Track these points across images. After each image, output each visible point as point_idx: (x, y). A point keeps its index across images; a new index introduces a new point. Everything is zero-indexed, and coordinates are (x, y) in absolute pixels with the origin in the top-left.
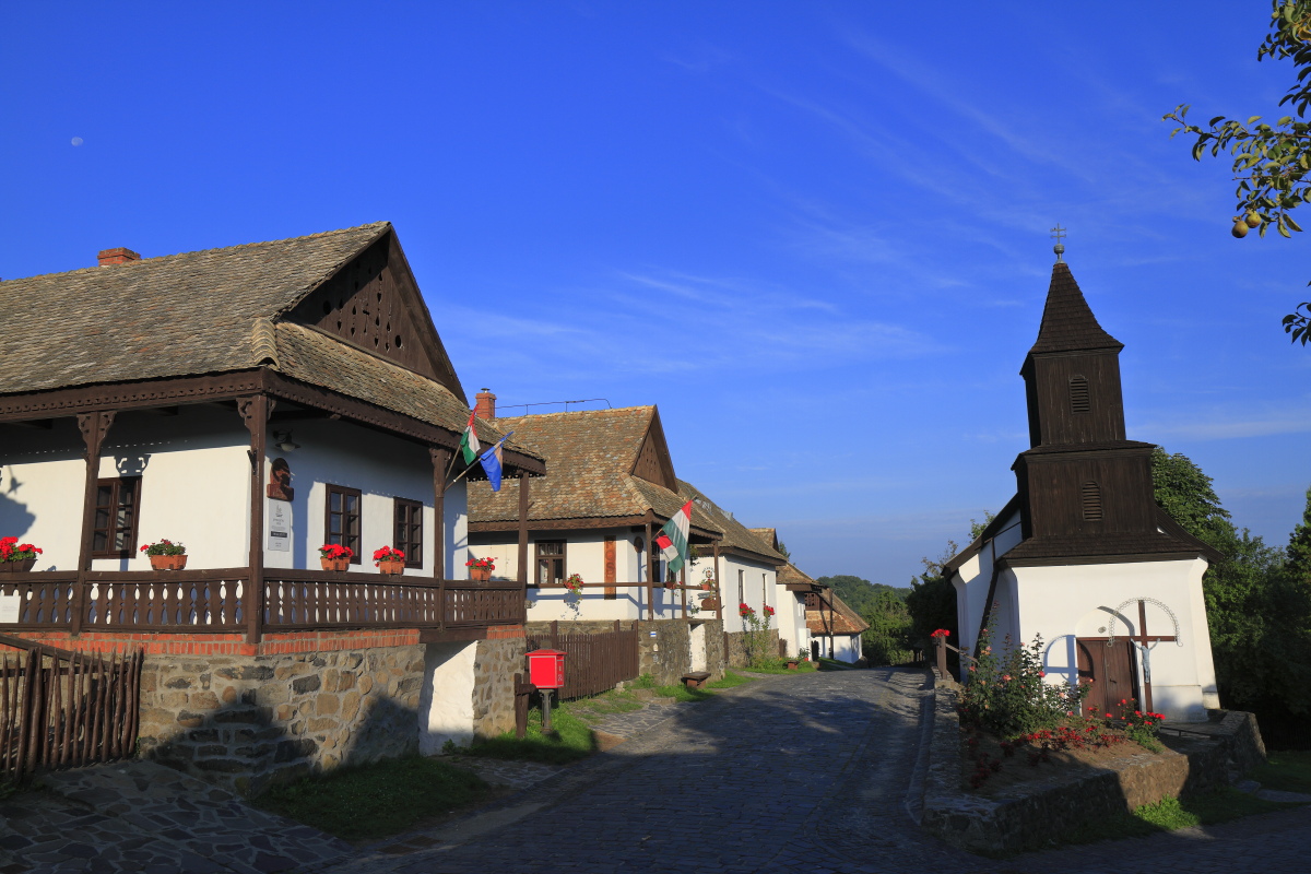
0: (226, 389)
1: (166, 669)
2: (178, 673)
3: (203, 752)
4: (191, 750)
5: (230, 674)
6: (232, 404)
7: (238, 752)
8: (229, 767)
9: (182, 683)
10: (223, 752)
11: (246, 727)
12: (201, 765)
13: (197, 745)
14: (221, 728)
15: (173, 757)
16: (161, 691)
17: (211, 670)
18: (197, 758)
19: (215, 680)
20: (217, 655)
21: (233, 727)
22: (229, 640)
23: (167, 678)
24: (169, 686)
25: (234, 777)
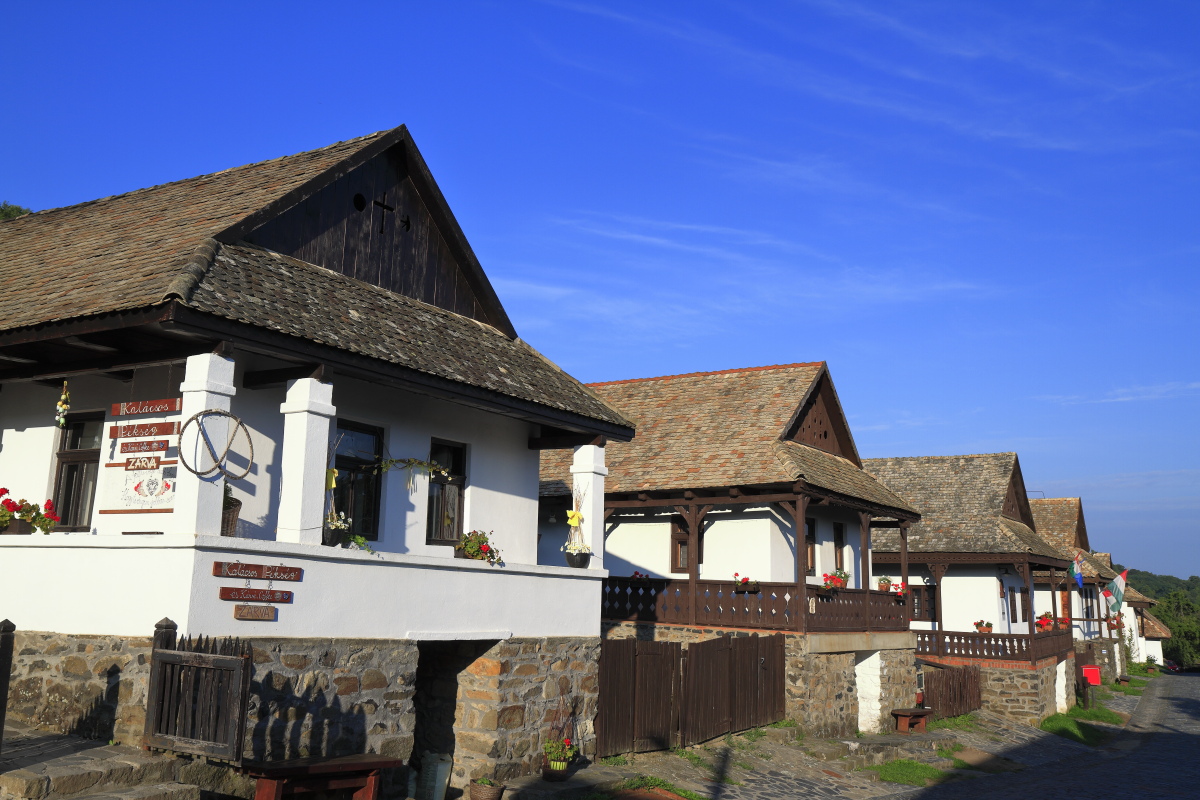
0: (1008, 560)
1: (991, 673)
2: (997, 675)
3: (1012, 707)
4: (1006, 707)
5: (1024, 677)
6: (1012, 564)
7: (1030, 708)
8: (1026, 714)
9: (1000, 680)
10: (1023, 708)
11: (1034, 698)
12: (1011, 713)
13: (1010, 705)
14: (1021, 698)
15: (998, 709)
16: (989, 682)
17: (1014, 675)
18: (1009, 710)
19: (1016, 679)
20: (1015, 669)
21: (1027, 698)
22: (1023, 663)
23: (992, 677)
24: (994, 680)
25: (1028, 719)
